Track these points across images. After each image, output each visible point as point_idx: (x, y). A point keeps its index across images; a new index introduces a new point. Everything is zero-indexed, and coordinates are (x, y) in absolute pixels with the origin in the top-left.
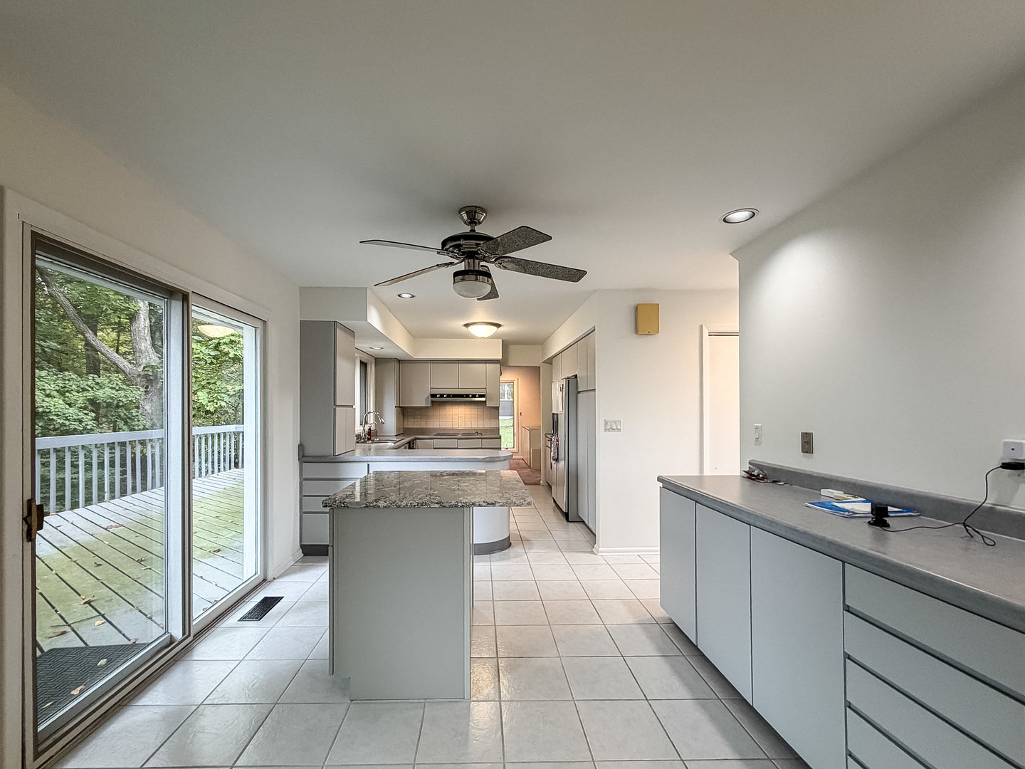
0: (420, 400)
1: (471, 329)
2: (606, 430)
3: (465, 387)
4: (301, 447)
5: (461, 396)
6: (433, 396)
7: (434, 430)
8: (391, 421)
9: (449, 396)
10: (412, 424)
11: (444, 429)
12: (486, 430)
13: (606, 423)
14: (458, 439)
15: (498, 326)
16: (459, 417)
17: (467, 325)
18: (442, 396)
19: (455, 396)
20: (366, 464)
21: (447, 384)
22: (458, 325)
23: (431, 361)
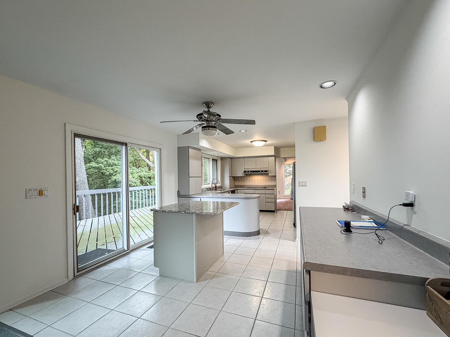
0: (240, 174)
1: (253, 143)
2: (299, 186)
3: (259, 167)
4: (178, 192)
5: (257, 171)
6: (245, 172)
7: (247, 186)
8: (227, 183)
9: (251, 172)
10: (237, 183)
11: (251, 186)
12: (270, 186)
13: (299, 183)
14: (255, 190)
15: (266, 141)
16: (258, 180)
17: (251, 142)
18: (248, 172)
19: (254, 171)
20: (200, 198)
21: (251, 167)
22: (248, 142)
23: (244, 157)
